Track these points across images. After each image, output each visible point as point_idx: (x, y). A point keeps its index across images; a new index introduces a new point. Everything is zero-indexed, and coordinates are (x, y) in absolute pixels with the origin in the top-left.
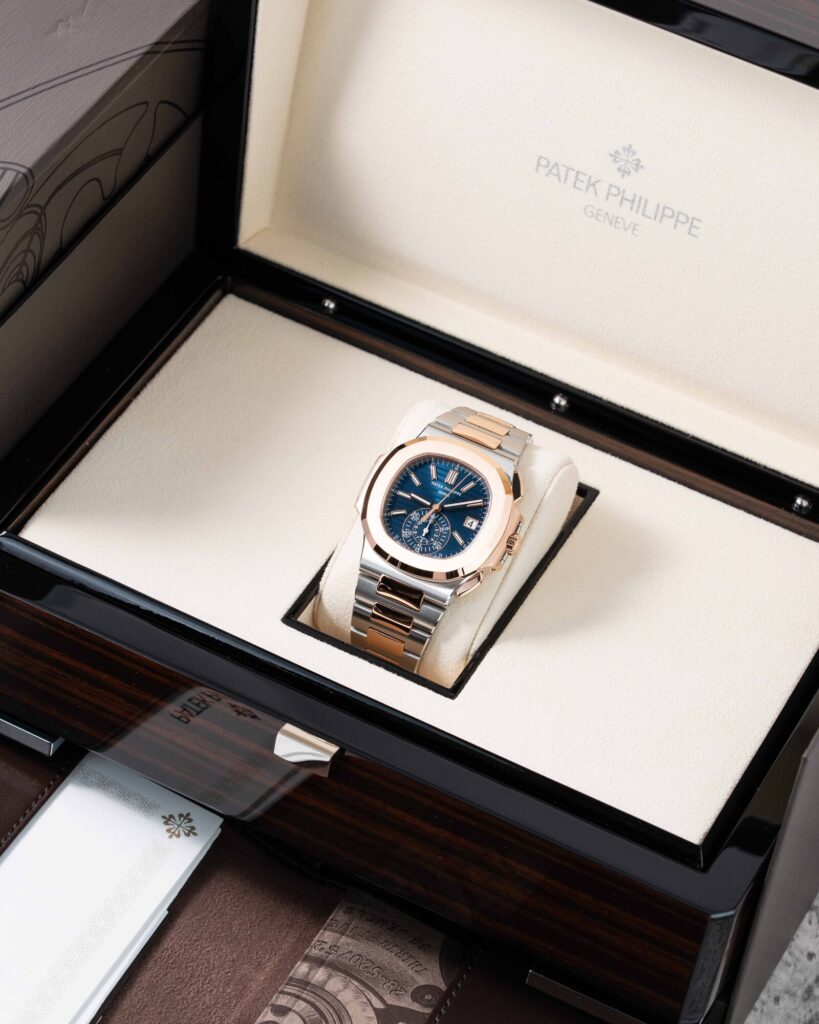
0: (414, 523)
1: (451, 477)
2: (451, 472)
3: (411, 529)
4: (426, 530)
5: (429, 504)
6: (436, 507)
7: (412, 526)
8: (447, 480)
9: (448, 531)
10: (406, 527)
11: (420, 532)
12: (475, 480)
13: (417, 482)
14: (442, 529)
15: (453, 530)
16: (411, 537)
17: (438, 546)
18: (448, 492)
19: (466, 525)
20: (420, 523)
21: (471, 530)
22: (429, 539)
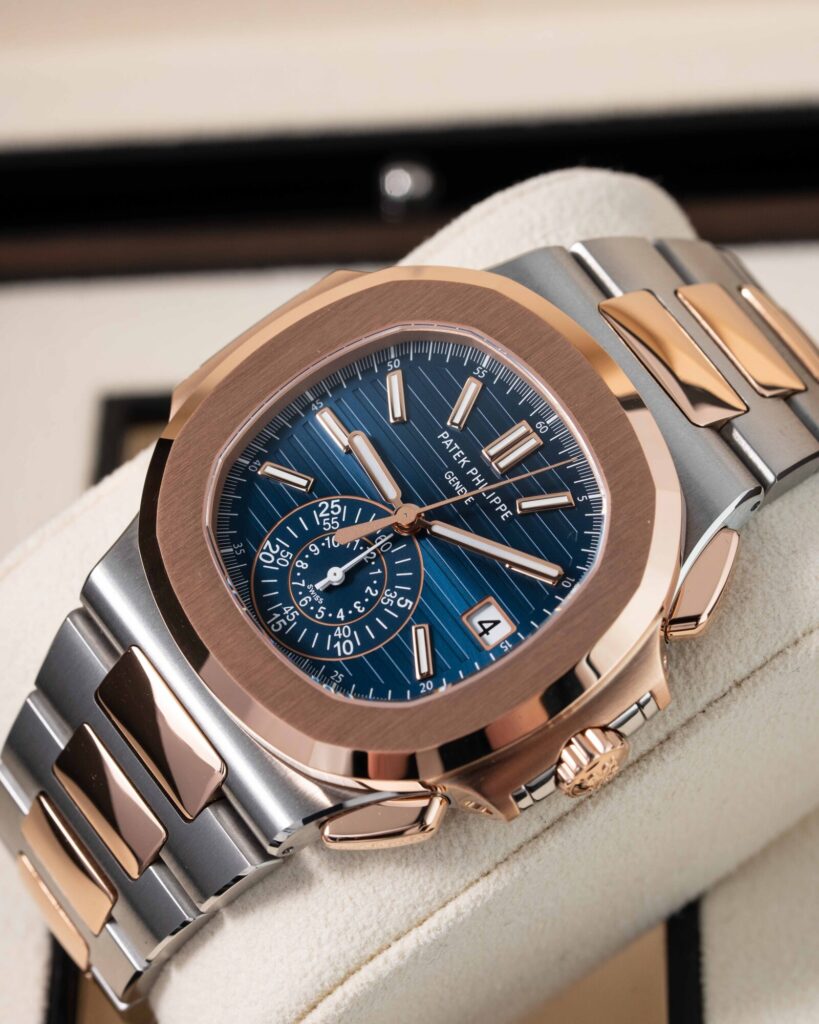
0: (317, 532)
2: (520, 431)
3: (297, 547)
4: (335, 575)
5: (393, 495)
6: (409, 514)
7: (306, 538)
8: (492, 450)
9: (404, 613)
10: (281, 533)
11: (318, 569)
12: (578, 491)
13: (397, 407)
14: (388, 597)
15: (417, 617)
16: (283, 572)
17: (344, 645)
18: (471, 486)
19: (474, 623)
20: (333, 542)
22: (332, 608)
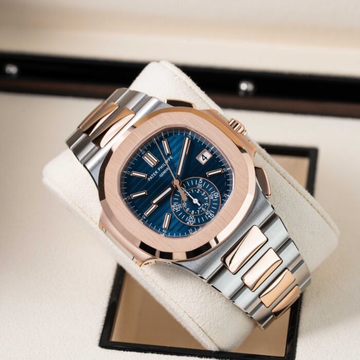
0: (182, 210)
1: (150, 160)
2: (146, 158)
3: (187, 215)
4: (195, 201)
5: (170, 189)
6: (176, 182)
7: (184, 213)
8: (152, 164)
9: (203, 181)
10: (184, 220)
13: (143, 194)
14: (200, 186)
15: (205, 176)
16: (196, 217)
17: (215, 195)
19: (203, 162)
20: (185, 205)
21: (211, 158)
22: (205, 201)
